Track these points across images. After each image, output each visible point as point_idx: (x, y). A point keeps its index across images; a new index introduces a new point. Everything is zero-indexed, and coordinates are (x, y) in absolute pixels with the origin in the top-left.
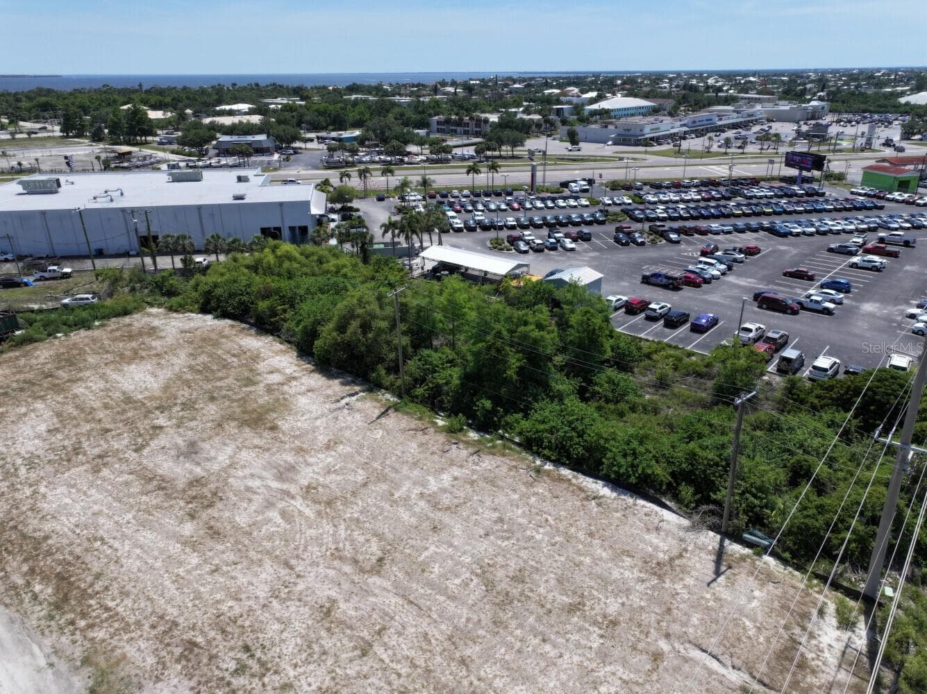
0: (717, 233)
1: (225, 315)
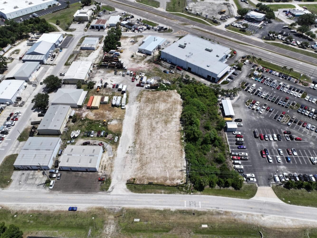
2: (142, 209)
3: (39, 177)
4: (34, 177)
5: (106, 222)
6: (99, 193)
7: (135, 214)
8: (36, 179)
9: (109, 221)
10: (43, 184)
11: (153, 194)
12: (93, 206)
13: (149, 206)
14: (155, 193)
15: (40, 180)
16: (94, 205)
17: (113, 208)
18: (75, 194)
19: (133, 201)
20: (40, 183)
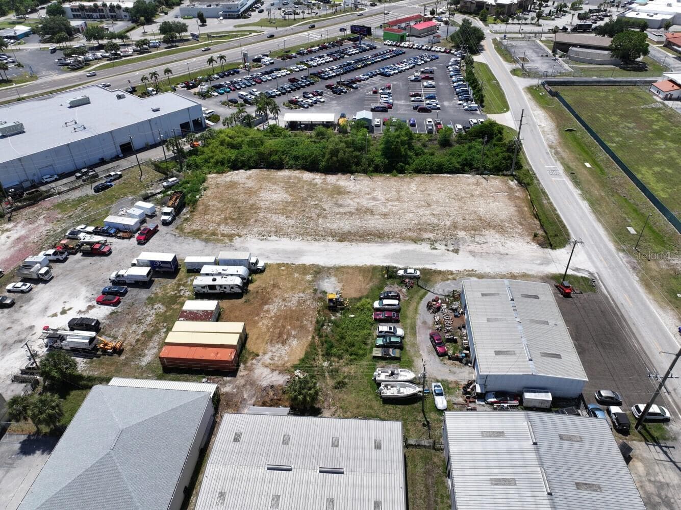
0: (364, 80)
1: (250, 168)
2: (603, 225)
3: (648, 474)
4: (657, 500)
5: (672, 272)
6: (606, 293)
7: (620, 233)
8: (661, 486)
9: (665, 267)
10: (665, 453)
11: (559, 212)
12: (649, 299)
13: (591, 217)
14: (555, 210)
15: (657, 468)
16: (645, 297)
17: (629, 266)
18: (642, 342)
19: (591, 236)
20: (669, 464)
